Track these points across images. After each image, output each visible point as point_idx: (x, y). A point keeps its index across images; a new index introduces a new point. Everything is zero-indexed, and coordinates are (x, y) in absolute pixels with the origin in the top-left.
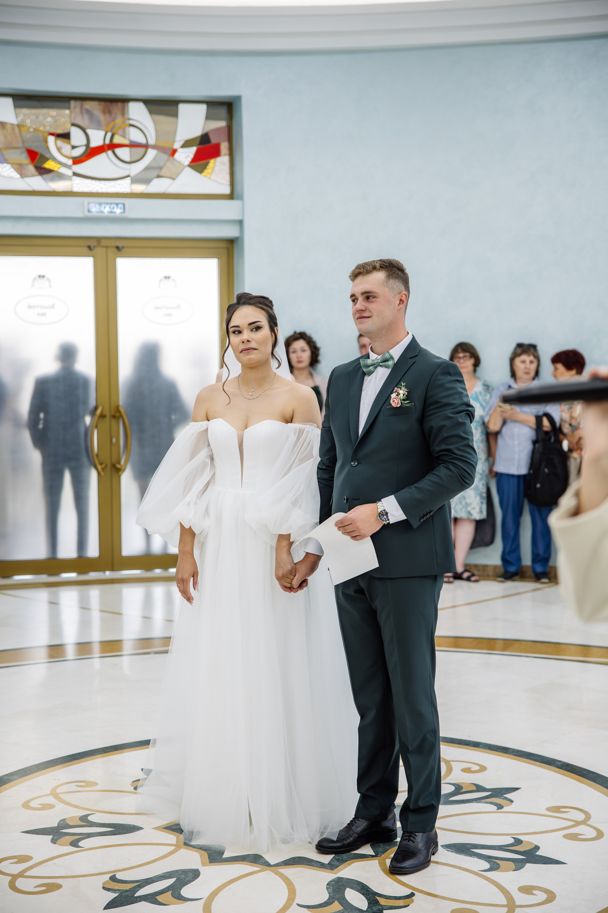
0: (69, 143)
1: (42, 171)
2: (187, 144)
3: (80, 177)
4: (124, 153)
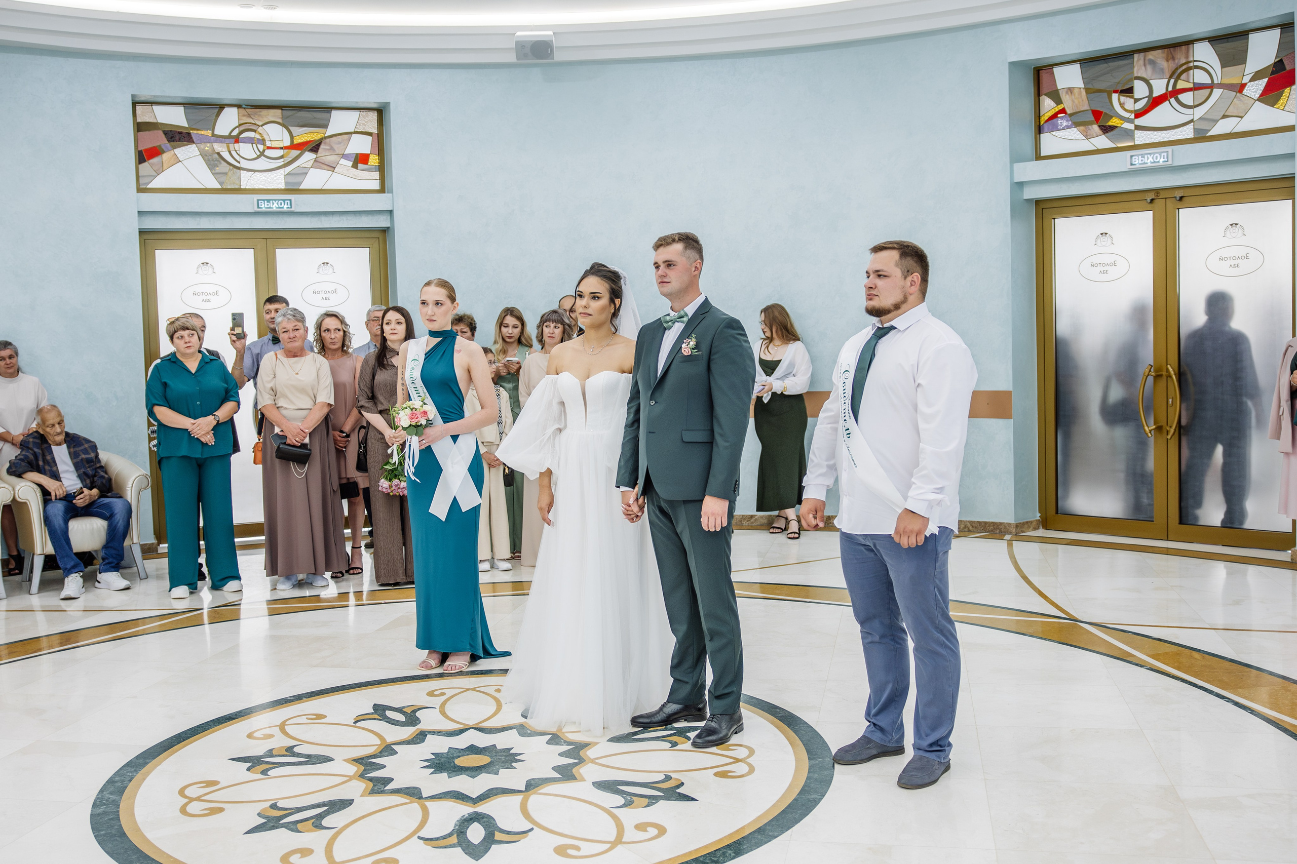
0: (1132, 97)
1: (1106, 129)
2: (1257, 76)
3: (1142, 130)
4: (1187, 98)
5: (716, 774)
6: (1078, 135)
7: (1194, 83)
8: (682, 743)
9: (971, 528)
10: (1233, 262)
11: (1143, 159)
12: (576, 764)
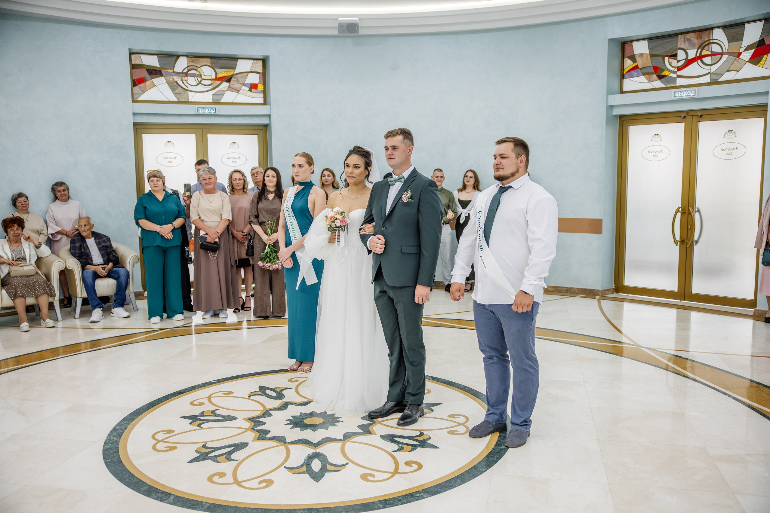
0: (676, 59)
1: (660, 77)
2: (748, 48)
3: (681, 78)
4: (707, 60)
5: (448, 432)
6: (644, 80)
7: (712, 52)
8: (429, 413)
9: (577, 292)
10: (728, 152)
11: (681, 94)
12: (371, 424)
